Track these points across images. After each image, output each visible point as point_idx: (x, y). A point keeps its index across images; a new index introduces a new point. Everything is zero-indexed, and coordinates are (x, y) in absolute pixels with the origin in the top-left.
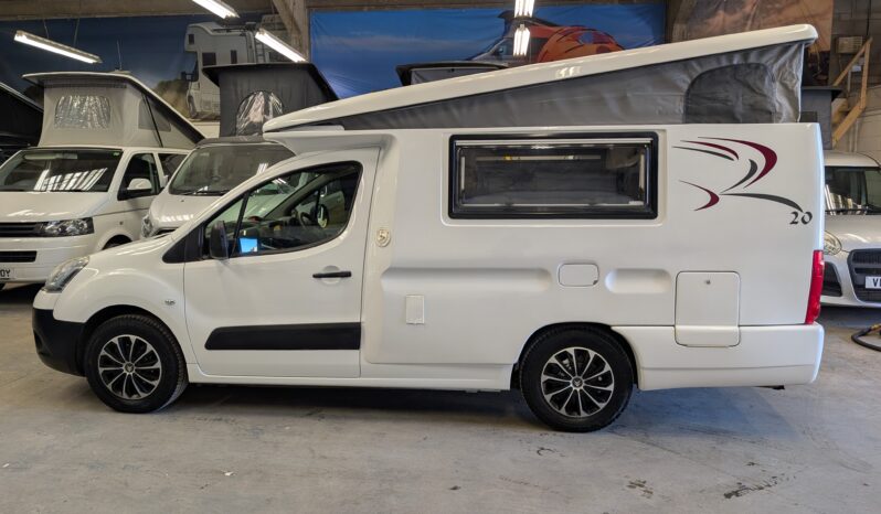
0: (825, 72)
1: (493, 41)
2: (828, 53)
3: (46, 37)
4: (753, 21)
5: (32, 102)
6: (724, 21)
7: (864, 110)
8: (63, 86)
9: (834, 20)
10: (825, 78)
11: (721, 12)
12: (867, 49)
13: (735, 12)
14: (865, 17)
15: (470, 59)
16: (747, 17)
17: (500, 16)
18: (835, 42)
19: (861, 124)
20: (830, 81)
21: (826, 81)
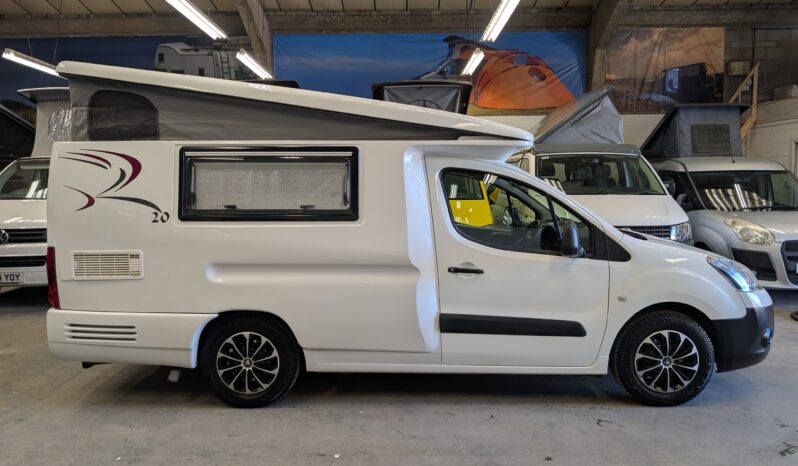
0: (720, 91)
1: (438, 62)
2: (722, 75)
3: (29, 55)
4: (660, 46)
5: (10, 112)
6: (636, 46)
7: (755, 124)
8: (56, 100)
9: (726, 49)
10: (719, 96)
11: (633, 40)
12: (755, 71)
13: (645, 40)
14: (750, 45)
15: (418, 78)
16: (655, 44)
17: (445, 41)
18: (727, 65)
19: (752, 135)
20: (724, 98)
21: (722, 98)
